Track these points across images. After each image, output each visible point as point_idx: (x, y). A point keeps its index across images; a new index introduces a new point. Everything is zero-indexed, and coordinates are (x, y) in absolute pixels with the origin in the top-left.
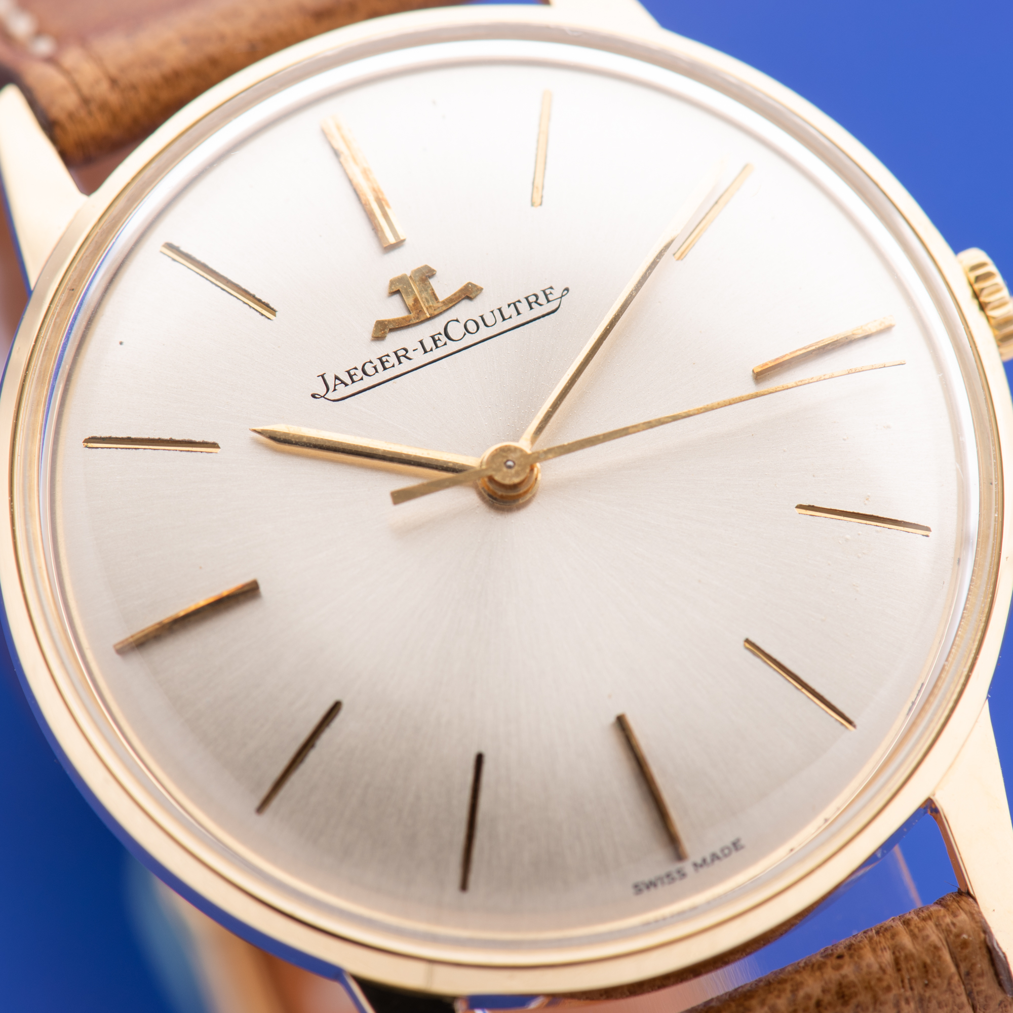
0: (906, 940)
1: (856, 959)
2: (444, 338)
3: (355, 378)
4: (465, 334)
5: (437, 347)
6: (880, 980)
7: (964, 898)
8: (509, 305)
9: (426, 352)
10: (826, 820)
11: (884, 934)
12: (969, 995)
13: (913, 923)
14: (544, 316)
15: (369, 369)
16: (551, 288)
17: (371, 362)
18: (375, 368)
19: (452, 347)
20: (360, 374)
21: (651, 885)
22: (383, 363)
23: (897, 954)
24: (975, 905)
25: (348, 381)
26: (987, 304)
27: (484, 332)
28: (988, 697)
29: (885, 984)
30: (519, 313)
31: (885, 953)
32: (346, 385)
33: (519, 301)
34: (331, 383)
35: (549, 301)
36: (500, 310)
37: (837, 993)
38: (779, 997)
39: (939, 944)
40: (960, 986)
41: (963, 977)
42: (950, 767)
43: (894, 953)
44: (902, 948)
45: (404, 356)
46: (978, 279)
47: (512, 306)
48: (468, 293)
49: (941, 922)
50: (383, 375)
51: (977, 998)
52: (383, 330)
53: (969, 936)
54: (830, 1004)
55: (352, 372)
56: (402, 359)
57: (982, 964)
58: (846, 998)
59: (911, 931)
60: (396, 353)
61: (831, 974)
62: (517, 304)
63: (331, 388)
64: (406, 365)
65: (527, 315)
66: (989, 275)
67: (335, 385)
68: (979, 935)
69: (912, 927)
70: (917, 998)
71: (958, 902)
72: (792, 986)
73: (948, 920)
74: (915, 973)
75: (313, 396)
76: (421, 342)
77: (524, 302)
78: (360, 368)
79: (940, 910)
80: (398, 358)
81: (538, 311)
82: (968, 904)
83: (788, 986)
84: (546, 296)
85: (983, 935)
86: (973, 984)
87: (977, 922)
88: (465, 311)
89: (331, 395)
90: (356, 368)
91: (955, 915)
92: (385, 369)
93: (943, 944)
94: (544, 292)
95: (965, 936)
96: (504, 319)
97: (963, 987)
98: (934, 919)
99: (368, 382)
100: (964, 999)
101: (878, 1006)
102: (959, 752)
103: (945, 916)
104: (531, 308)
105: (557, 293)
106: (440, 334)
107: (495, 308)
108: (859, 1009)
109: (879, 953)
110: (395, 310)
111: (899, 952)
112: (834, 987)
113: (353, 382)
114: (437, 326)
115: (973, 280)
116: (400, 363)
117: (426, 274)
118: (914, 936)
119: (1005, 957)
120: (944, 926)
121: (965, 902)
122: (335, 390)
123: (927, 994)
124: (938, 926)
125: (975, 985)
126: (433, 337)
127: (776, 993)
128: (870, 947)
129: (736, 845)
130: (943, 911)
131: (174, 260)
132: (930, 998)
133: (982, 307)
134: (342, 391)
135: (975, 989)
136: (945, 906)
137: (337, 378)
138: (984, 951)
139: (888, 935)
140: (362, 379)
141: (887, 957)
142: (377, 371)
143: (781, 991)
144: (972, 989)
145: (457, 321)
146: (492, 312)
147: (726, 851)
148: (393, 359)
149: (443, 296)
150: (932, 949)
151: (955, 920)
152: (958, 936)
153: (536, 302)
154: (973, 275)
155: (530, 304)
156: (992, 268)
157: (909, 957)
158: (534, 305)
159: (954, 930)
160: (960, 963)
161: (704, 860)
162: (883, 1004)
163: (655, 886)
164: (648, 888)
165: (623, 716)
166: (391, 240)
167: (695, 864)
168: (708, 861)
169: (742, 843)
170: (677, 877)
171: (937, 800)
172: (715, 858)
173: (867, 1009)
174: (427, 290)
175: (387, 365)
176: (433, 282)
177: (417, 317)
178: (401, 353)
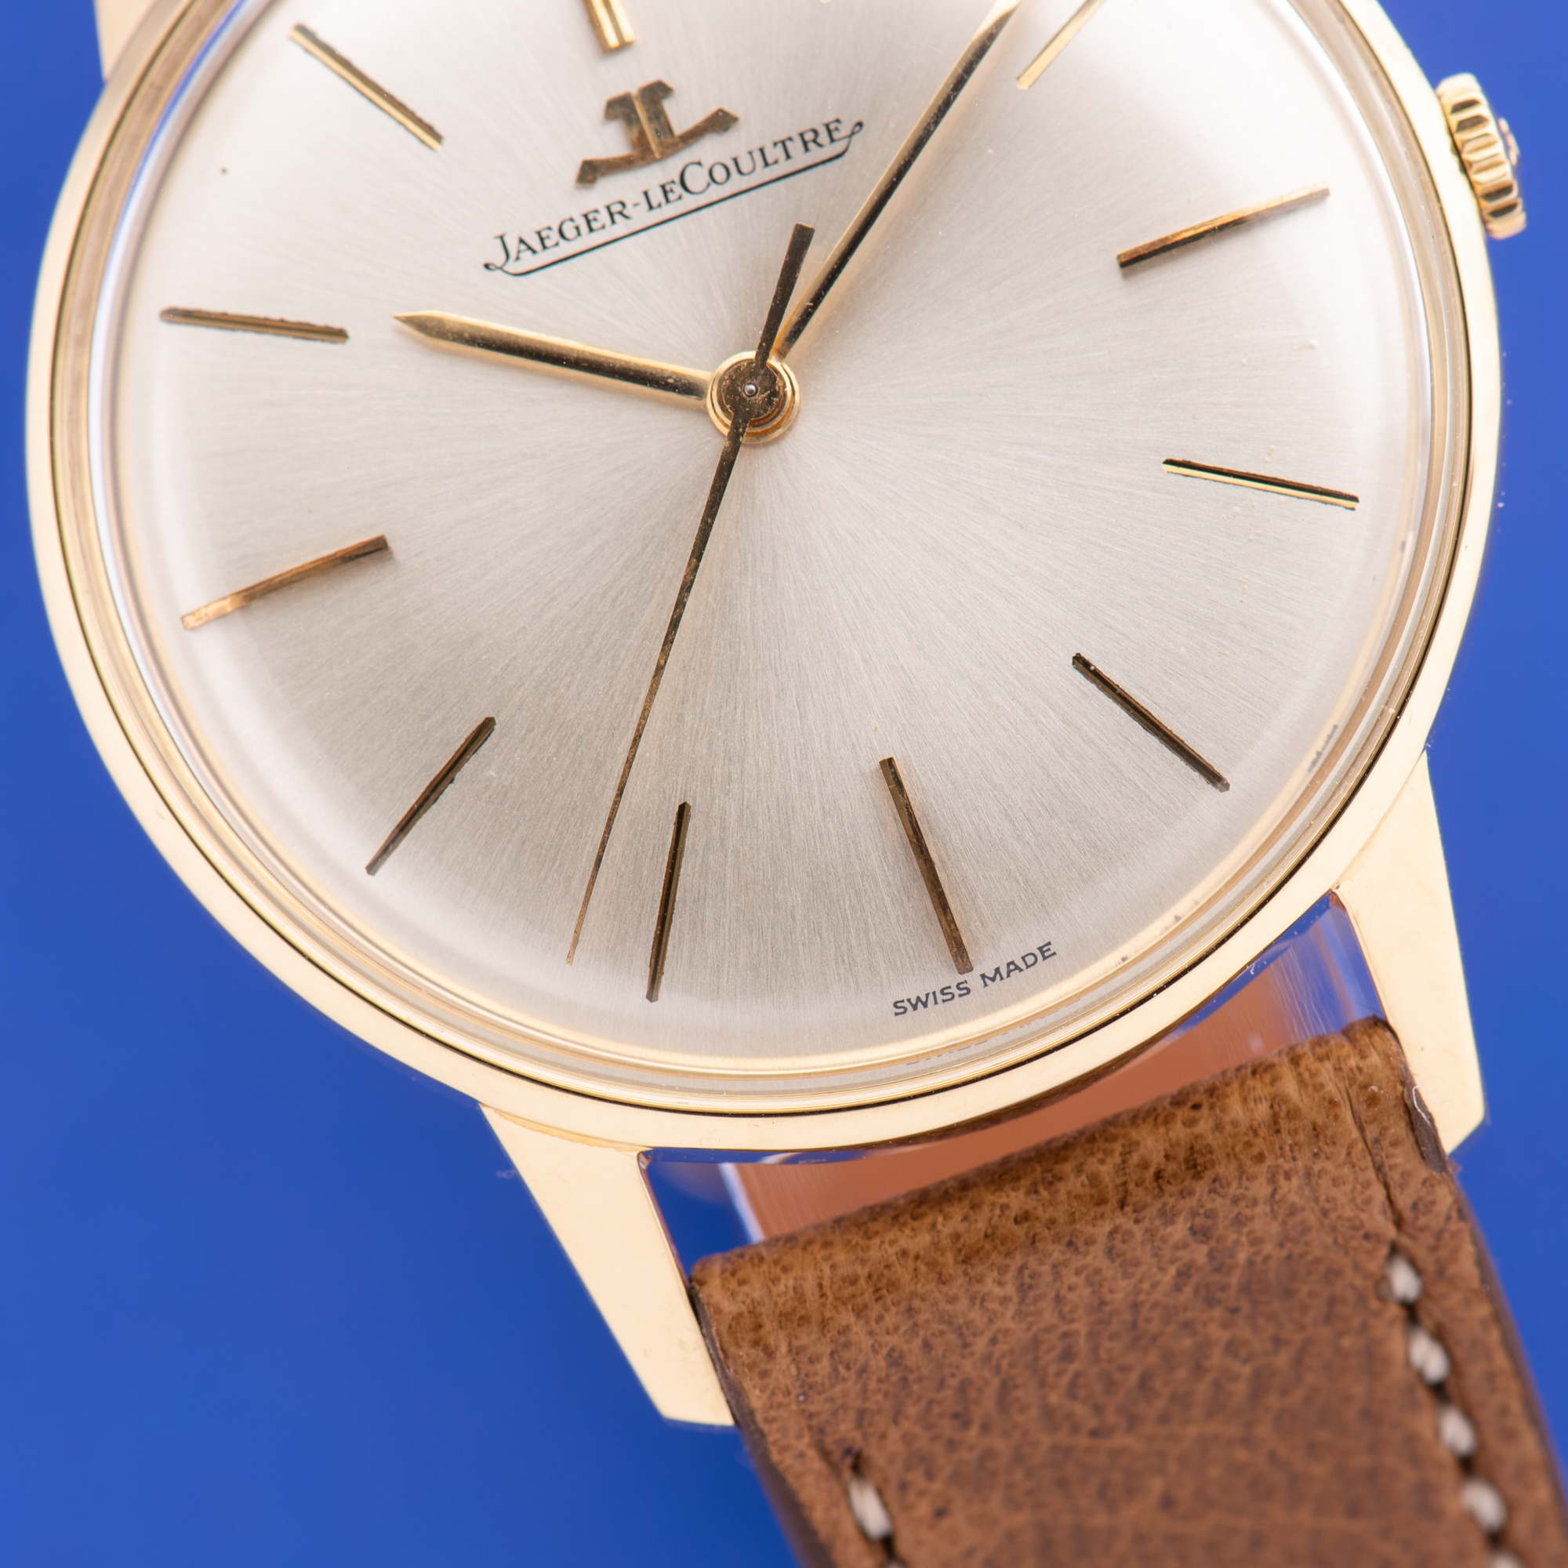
0: (1289, 1086)
1: (1218, 1112)
2: (678, 189)
3: (547, 242)
4: (709, 185)
5: (668, 201)
6: (1248, 1145)
7: (1380, 1031)
8: (775, 144)
9: (651, 207)
10: (1177, 918)
11: (1261, 1077)
12: (1379, 1169)
13: (1303, 1063)
14: (823, 162)
15: (569, 231)
16: (838, 121)
17: (572, 220)
18: (577, 228)
19: (690, 202)
20: (554, 236)
21: (919, 1003)
22: (588, 222)
23: (1276, 1108)
24: (1394, 1043)
25: (536, 245)
26: (1471, 164)
27: (737, 183)
28: (1426, 748)
29: (1255, 1151)
30: (788, 156)
31: (1259, 1106)
32: (534, 252)
33: (790, 139)
34: (513, 245)
35: (832, 140)
36: (762, 150)
37: (1187, 1161)
38: (1102, 1162)
39: (1337, 1098)
40: (1364, 1157)
41: (1370, 1145)
42: (1363, 849)
43: (1272, 1106)
44: (1285, 1100)
45: (621, 213)
46: (1463, 126)
47: (780, 146)
48: (720, 122)
49: (1342, 1066)
50: (589, 240)
51: (1389, 1173)
52: (591, 172)
53: (1380, 1088)
54: (1175, 1176)
55: (544, 234)
56: (617, 217)
57: (1398, 1128)
58: (1199, 1168)
59: (1300, 1075)
60: (608, 208)
61: (1179, 1131)
62: (788, 144)
63: (513, 254)
64: (621, 227)
65: (800, 159)
66: (1478, 121)
67: (519, 252)
68: (1395, 1088)
69: (1302, 1069)
70: (1301, 1172)
71: (1370, 1036)
72: (1124, 1146)
73: (1353, 1062)
74: (1301, 1137)
75: (487, 266)
76: (646, 194)
77: (797, 139)
78: (555, 228)
79: (1343, 1046)
80: (611, 215)
81: (816, 154)
82: (1382, 1040)
83: (1118, 1147)
84: (830, 132)
85: (1400, 1088)
86: (1384, 1154)
87: (1393, 1069)
88: (711, 150)
89: (512, 267)
90: (549, 228)
91: (1363, 1056)
92: (591, 230)
93: (1342, 1098)
94: (827, 126)
95: (1374, 1088)
96: (766, 164)
97: (1369, 1159)
98: (1334, 1059)
99: (566, 249)
100: (1371, 1174)
101: (1245, 1182)
102: (1379, 827)
103: (1348, 1056)
104: (807, 149)
105: (845, 129)
106: (673, 182)
107: (755, 146)
108: (1217, 1185)
109: (1251, 1104)
110: (612, 142)
111: (1279, 1105)
112: (1181, 1154)
113: (545, 247)
114: (669, 168)
115: (1454, 127)
116: (613, 222)
117: (657, 92)
118: (1302, 1083)
119: (1432, 1120)
120: (1346, 1070)
121: (1379, 1037)
122: (518, 258)
123: (1317, 1168)
124: (1338, 1069)
125: (1387, 1157)
126: (663, 187)
127: (1100, 1155)
128: (1240, 1095)
129: (1045, 951)
130: (1347, 1048)
131: (307, 51)
132: (1320, 1171)
133: (1464, 168)
134: (529, 261)
135: (1388, 1163)
136: (1352, 1040)
137: (522, 241)
138: (1401, 1110)
139: (1267, 1078)
140: (557, 244)
141: (1262, 1110)
142: (579, 234)
143: (1108, 1153)
144: (1383, 1162)
145: (699, 164)
146: (750, 153)
147: (1030, 960)
148: (604, 217)
149: (680, 125)
150: (1326, 1104)
151: (1362, 1064)
152: (1365, 1087)
153: (814, 141)
154: (1455, 119)
155: (805, 143)
156: (1484, 109)
157: (1294, 1114)
158: (811, 145)
159: (1360, 1078)
160: (1365, 1125)
161: (997, 970)
162: (1252, 1178)
163: (925, 1005)
164: (915, 1007)
165: (890, 761)
166: (613, 41)
167: (983, 976)
168: (1004, 972)
169: (1053, 949)
170: (957, 992)
171: (1343, 895)
172: (1013, 968)
173: (1229, 1184)
174: (658, 115)
175: (594, 225)
176: (669, 106)
177: (641, 155)
178: (616, 208)
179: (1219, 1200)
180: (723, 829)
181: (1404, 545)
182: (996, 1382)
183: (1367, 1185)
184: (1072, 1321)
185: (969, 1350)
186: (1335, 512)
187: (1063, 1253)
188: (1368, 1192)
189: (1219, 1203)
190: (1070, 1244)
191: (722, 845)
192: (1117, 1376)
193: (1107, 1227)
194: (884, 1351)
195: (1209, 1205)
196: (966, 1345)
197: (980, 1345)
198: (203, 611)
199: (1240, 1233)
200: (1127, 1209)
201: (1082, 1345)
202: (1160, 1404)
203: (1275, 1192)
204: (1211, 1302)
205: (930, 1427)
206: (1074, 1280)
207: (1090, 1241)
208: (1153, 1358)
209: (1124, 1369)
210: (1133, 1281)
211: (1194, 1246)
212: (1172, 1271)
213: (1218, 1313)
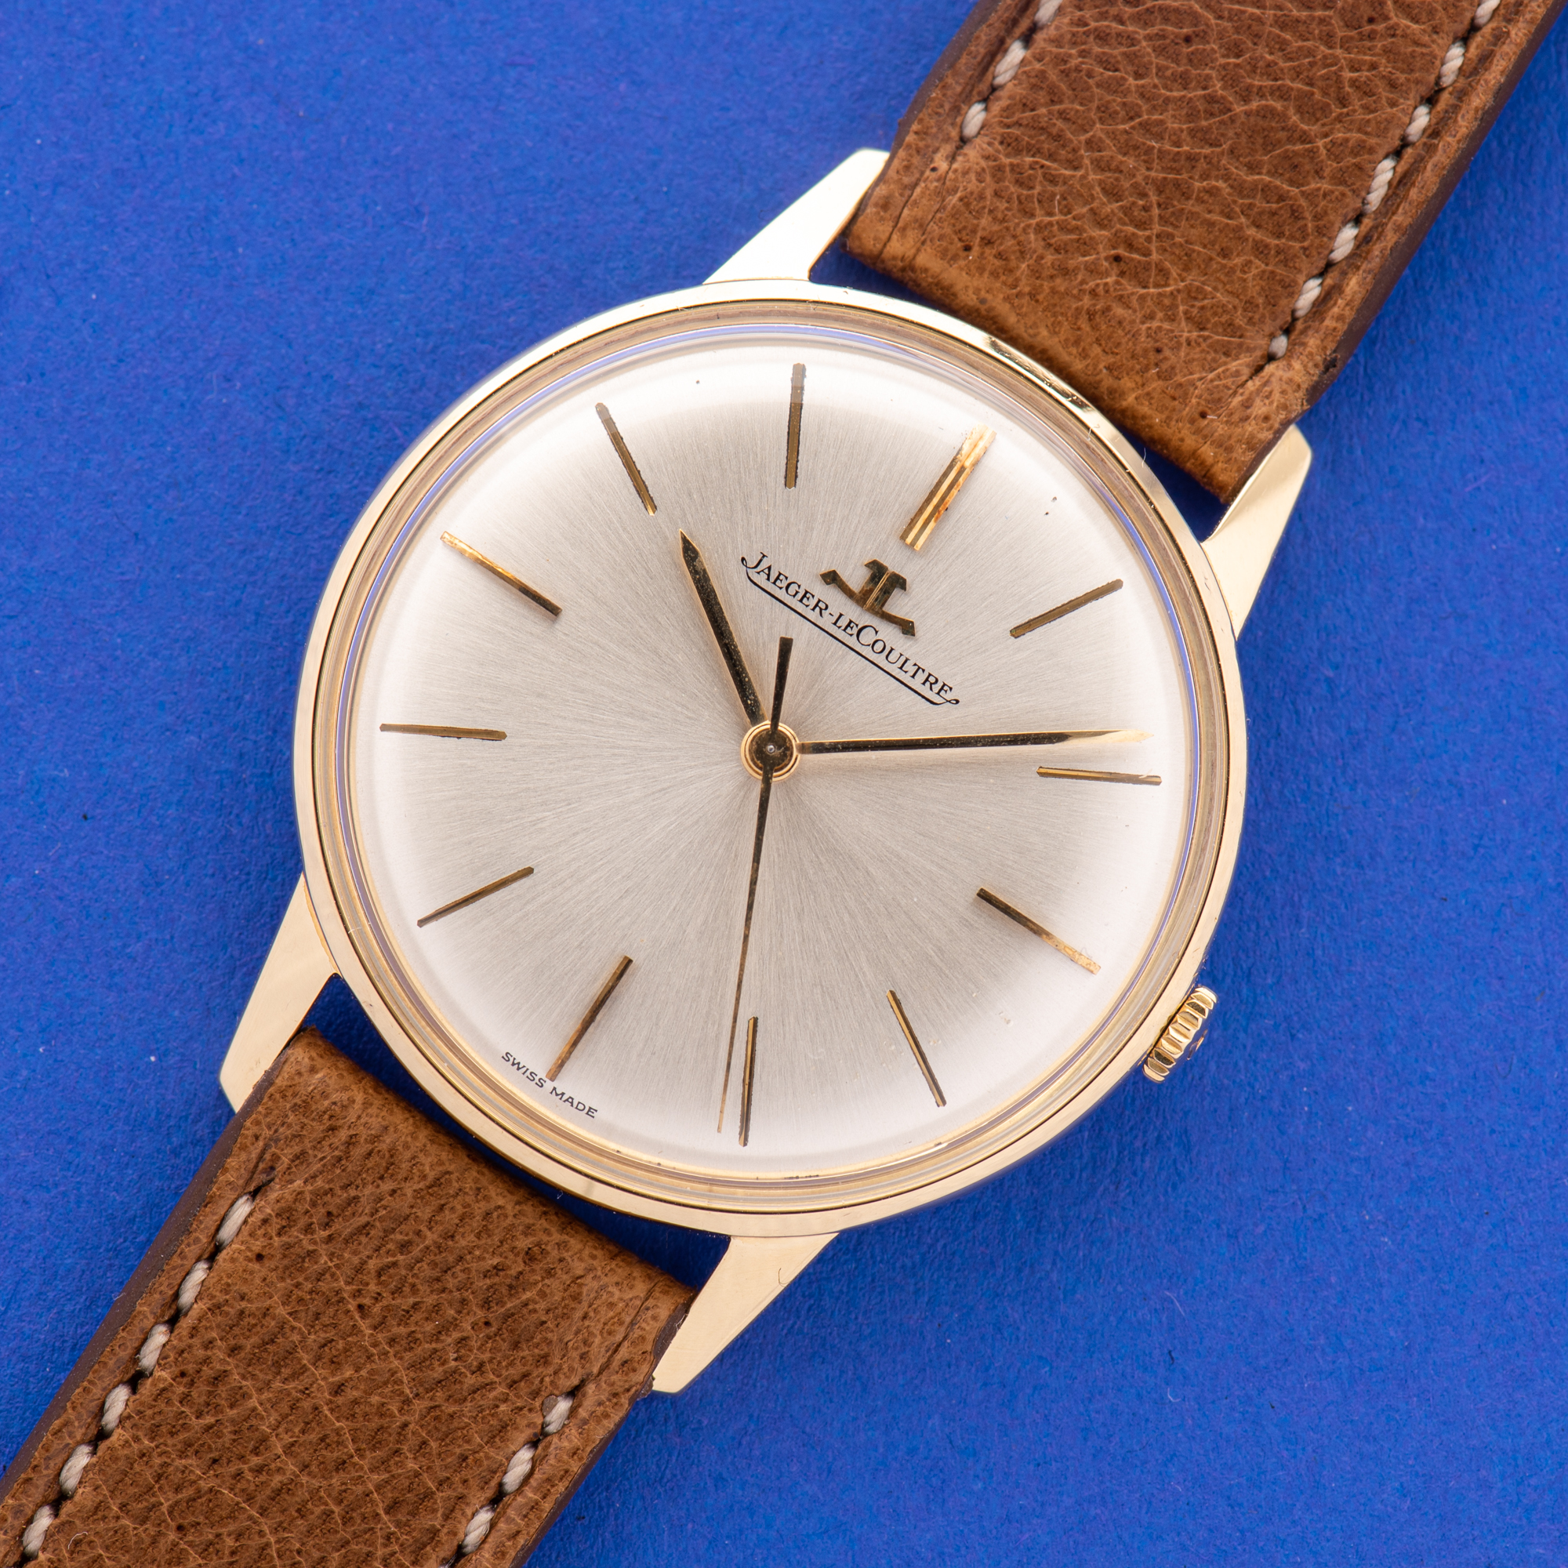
2: (855, 631)
3: (778, 583)
4: (869, 645)
5: (845, 630)
8: (915, 665)
9: (835, 624)
12: (634, 1323)
14: (923, 697)
15: (793, 589)
16: (951, 689)
17: (799, 586)
18: (797, 592)
19: (852, 641)
20: (784, 584)
21: (517, 1065)
22: (804, 596)
25: (773, 579)
26: (1168, 1034)
27: (880, 659)
28: (840, 1232)
30: (913, 677)
32: (768, 579)
33: (924, 670)
34: (764, 565)
35: (938, 693)
36: (907, 660)
45: (821, 609)
47: (916, 668)
48: (907, 628)
50: (794, 603)
52: (831, 578)
55: (781, 577)
56: (817, 609)
60: (819, 601)
62: (920, 671)
63: (759, 569)
64: (813, 616)
65: (916, 683)
67: (763, 571)
75: (743, 559)
76: (841, 615)
77: (926, 674)
78: (788, 581)
80: (817, 605)
81: (925, 690)
84: (942, 689)
86: (644, 1318)
88: (889, 634)
89: (752, 573)
90: (786, 578)
92: (801, 601)
94: (944, 685)
96: (901, 668)
99: (782, 594)
104: (924, 684)
105: (949, 696)
106: (857, 625)
107: (907, 655)
110: (856, 578)
114: (863, 618)
116: (813, 609)
117: (898, 582)
122: (759, 573)
125: (644, 1320)
126: (851, 622)
129: (590, 1111)
131: (792, 379)
133: (1163, 1031)
134: (761, 579)
135: (641, 1324)
137: (769, 568)
140: (781, 588)
142: (794, 596)
144: (639, 1322)
145: (877, 632)
146: (901, 655)
147: (581, 1107)
148: (813, 602)
149: (890, 608)
153: (931, 684)
155: (927, 680)
156: (1203, 1017)
158: (928, 684)
161: (563, 1094)
162: (581, 1259)
163: (518, 1069)
164: (513, 1064)
165: (630, 961)
166: (909, 540)
167: (555, 1089)
168: (565, 1098)
169: (595, 1114)
170: (537, 1080)
171: (733, 1243)
172: (570, 1100)
173: (567, 1251)
174: (886, 592)
175: (805, 600)
176: (897, 593)
177: (860, 599)
178: (822, 605)
179: (556, 1252)
180: (533, 898)
181: (940, 1144)
182: (364, 1219)
183: (621, 1323)
184: (430, 1229)
185: (380, 1182)
186: (930, 1098)
187: (471, 1188)
188: (616, 1327)
189: (555, 1254)
190: (478, 1189)
191: (525, 904)
192: (407, 1289)
193: (501, 1202)
194: (352, 1132)
195: (549, 1248)
196: (382, 1178)
197: (387, 1186)
198: (456, 542)
199: (543, 1279)
200: (517, 1207)
201: (416, 1251)
202: (403, 1330)
203: (581, 1277)
204: (486, 1304)
205: (314, 1204)
206: (459, 1207)
207: (486, 1198)
208: (430, 1300)
209: (414, 1289)
210: (477, 1242)
211: (520, 1260)
212: (495, 1261)
213: (480, 1313)
